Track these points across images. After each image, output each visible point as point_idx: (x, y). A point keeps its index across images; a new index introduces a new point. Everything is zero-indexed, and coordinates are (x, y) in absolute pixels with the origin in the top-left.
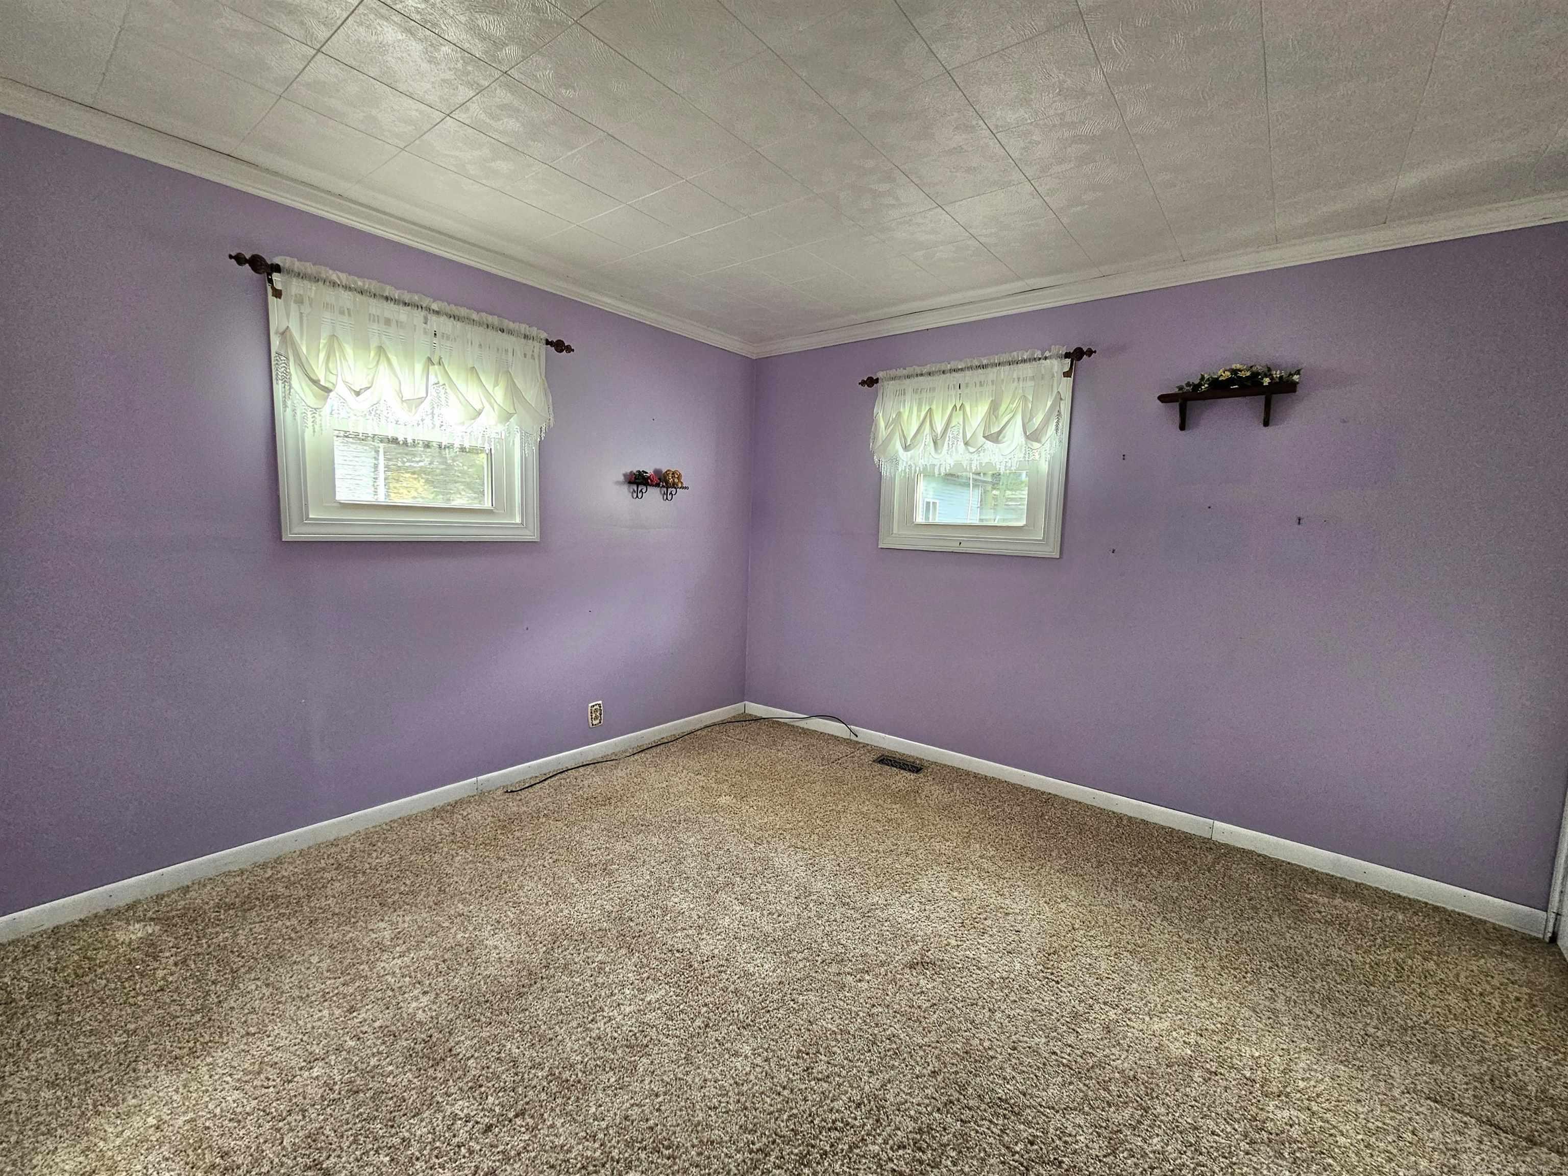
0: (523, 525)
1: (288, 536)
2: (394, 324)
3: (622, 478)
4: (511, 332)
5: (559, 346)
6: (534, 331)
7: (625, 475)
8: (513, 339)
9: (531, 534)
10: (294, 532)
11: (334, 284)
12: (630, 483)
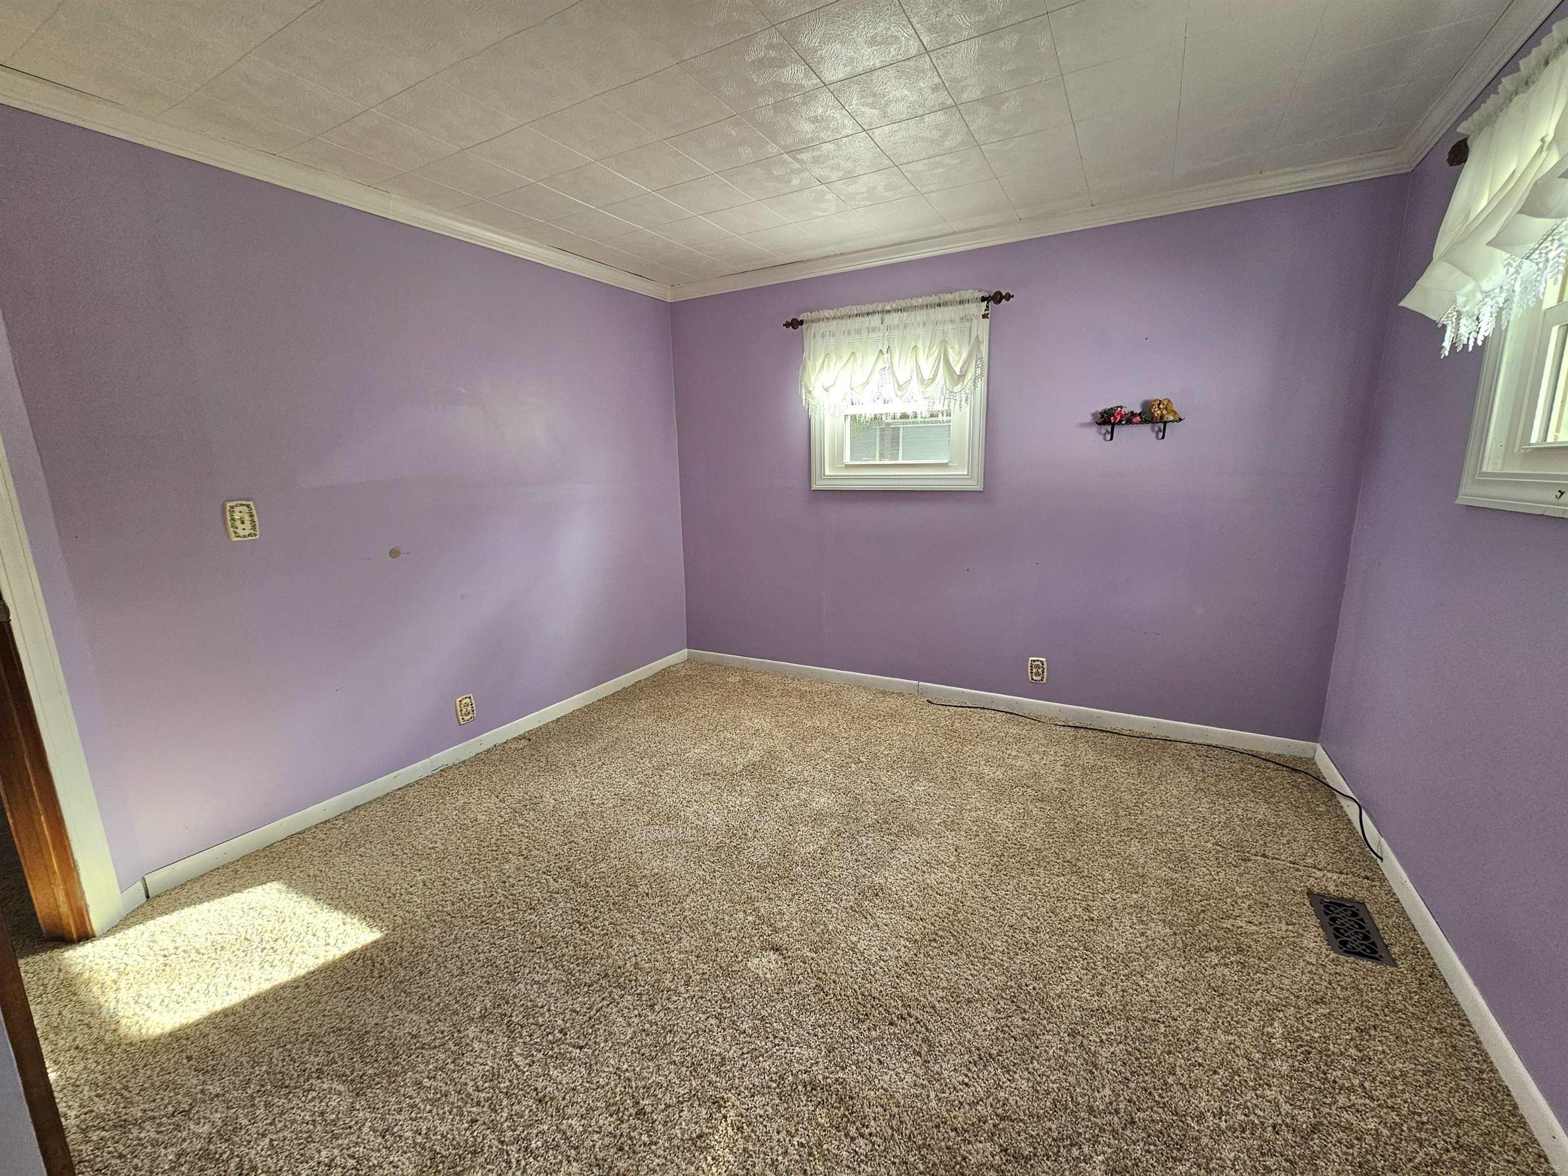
0: (970, 476)
1: (814, 487)
2: (852, 332)
3: (1088, 419)
4: (946, 304)
5: (997, 298)
6: (967, 295)
7: (1094, 415)
8: (950, 308)
9: (975, 484)
10: (818, 484)
11: (828, 319)
12: (1099, 424)
